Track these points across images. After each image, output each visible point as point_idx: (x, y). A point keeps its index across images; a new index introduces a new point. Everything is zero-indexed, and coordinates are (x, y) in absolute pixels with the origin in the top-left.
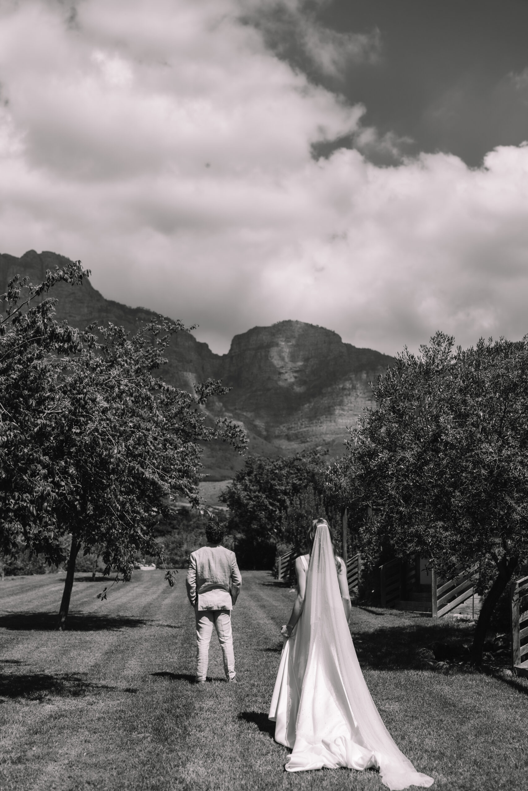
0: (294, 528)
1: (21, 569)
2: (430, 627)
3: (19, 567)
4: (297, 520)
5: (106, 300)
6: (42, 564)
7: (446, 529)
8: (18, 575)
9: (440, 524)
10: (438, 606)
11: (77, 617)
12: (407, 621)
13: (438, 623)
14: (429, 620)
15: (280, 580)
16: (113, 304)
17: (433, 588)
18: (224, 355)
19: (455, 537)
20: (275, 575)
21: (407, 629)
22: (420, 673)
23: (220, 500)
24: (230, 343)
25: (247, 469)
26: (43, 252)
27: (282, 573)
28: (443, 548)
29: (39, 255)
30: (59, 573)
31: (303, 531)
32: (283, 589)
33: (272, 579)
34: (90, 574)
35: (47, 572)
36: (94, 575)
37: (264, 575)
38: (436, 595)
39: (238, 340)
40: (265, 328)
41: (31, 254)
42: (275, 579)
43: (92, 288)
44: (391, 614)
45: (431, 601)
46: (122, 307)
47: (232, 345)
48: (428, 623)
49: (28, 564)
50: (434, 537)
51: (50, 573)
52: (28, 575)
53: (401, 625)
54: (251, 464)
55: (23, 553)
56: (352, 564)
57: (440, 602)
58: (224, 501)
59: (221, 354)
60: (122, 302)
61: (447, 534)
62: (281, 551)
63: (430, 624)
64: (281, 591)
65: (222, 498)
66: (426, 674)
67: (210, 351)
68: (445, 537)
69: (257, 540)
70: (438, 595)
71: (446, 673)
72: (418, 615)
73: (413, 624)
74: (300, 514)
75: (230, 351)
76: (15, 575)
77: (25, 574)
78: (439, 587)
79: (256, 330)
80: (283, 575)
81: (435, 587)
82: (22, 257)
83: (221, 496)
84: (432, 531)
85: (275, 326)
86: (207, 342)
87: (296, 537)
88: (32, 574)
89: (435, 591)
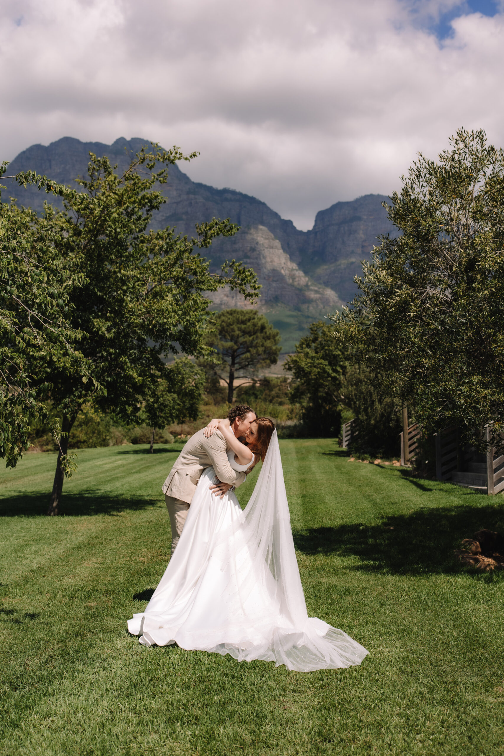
0: (353, 394)
1: (84, 442)
2: (483, 508)
3: (82, 440)
4: (356, 384)
5: (193, 183)
6: (106, 436)
7: (485, 386)
8: (82, 448)
9: (476, 379)
10: (494, 480)
11: (87, 497)
12: (456, 499)
13: (493, 502)
14: (483, 498)
15: (344, 448)
16: (200, 186)
17: (488, 460)
18: (309, 231)
19: (496, 396)
20: (340, 443)
21: (452, 511)
22: (452, 580)
23: (285, 368)
24: (314, 219)
25: (312, 336)
26: (132, 139)
27: (346, 441)
28: (480, 412)
29: (129, 142)
30: (123, 445)
31: (362, 396)
32: (343, 458)
33: (336, 448)
34: (147, 446)
35: (111, 444)
36: (151, 447)
37: (329, 443)
38: (492, 467)
39: (321, 216)
40: (347, 203)
41: (121, 141)
42: (340, 447)
43: (180, 172)
44: (441, 490)
45: (486, 473)
46: (209, 189)
47: (316, 221)
48: (481, 502)
49: (91, 437)
50: (468, 397)
51: (114, 445)
52: (91, 447)
53: (448, 505)
54: (316, 331)
55: (87, 426)
56: (414, 430)
57: (496, 476)
58: (290, 369)
59: (305, 230)
60: (209, 184)
61: (486, 392)
62: (346, 419)
63: (484, 504)
64: (340, 460)
65: (287, 366)
66: (461, 580)
67: (294, 228)
68: (484, 397)
69: (324, 408)
70: (494, 467)
71: (489, 581)
72: (472, 491)
73: (461, 503)
74: (359, 379)
75: (315, 226)
76: (78, 448)
77: (88, 447)
78: (495, 458)
79: (339, 206)
80: (347, 443)
81: (491, 459)
82: (113, 145)
83: (286, 364)
84: (465, 388)
85: (357, 201)
86: (292, 220)
87: (355, 403)
88: (96, 447)
89: (491, 463)
